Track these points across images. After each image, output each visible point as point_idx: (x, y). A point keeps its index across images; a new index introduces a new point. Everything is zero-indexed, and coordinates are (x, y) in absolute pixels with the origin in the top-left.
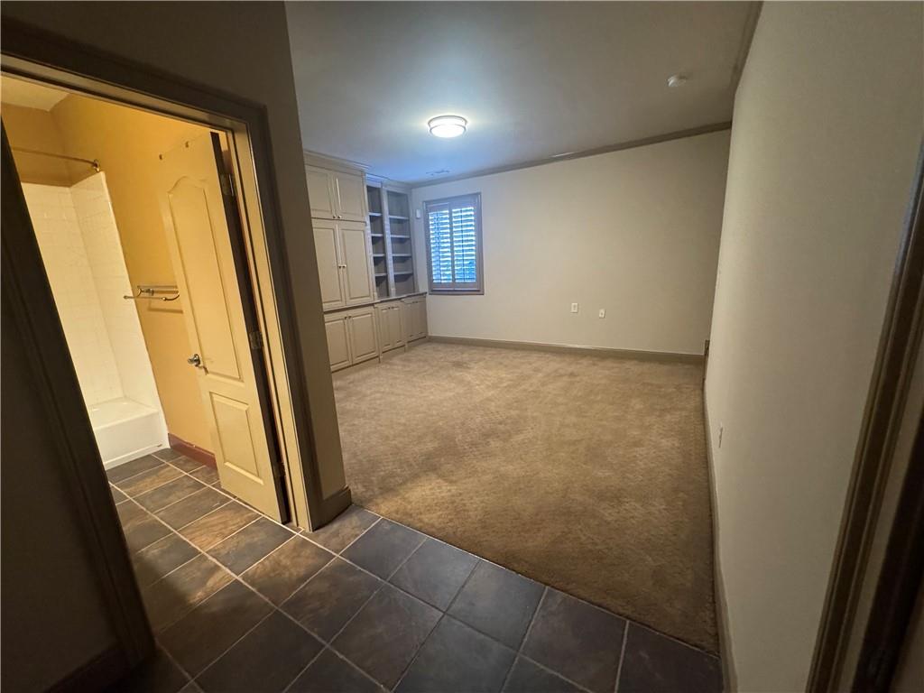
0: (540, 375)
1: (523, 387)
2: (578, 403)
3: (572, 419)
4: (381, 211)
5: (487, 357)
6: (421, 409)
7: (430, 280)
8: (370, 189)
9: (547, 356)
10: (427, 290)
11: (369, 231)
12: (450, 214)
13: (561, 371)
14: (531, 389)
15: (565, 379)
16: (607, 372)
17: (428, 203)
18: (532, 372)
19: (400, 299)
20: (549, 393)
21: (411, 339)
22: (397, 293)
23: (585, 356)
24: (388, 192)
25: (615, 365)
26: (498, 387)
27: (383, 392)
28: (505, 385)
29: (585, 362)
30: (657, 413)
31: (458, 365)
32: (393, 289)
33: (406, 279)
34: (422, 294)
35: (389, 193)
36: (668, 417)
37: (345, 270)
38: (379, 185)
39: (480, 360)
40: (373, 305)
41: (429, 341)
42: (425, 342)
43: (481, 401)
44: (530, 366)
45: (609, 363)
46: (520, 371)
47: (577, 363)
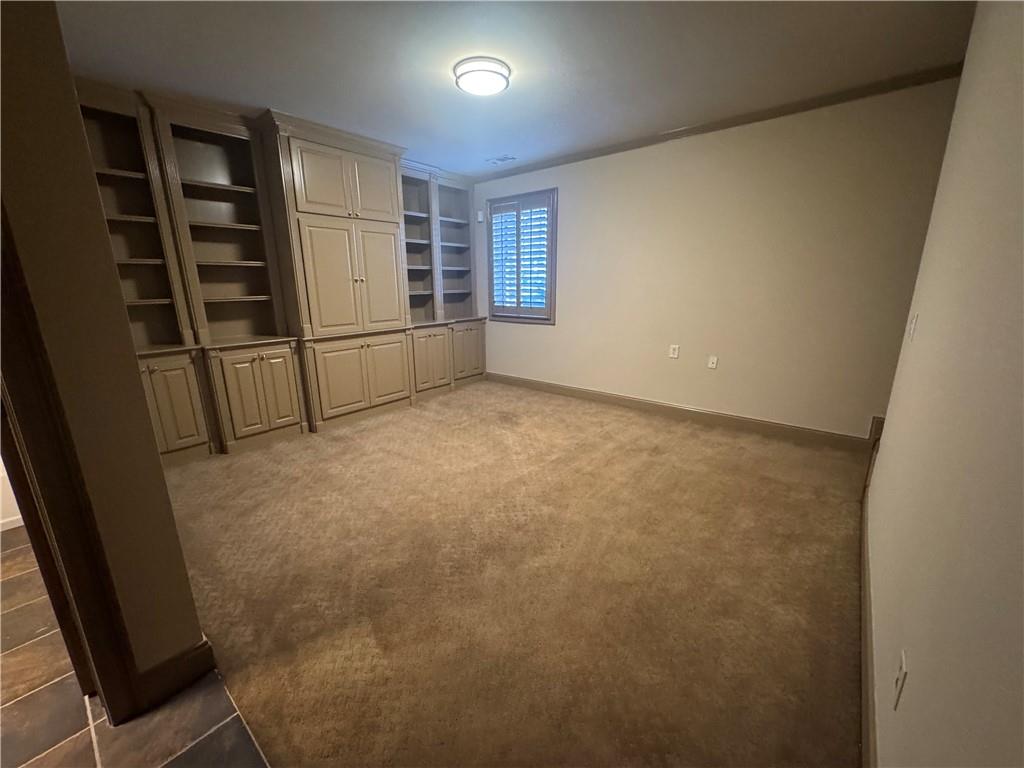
0: (610, 445)
1: (576, 464)
2: (649, 505)
3: (631, 535)
4: (428, 211)
5: (548, 409)
6: (421, 486)
7: (491, 302)
8: (406, 180)
9: (631, 414)
10: (487, 314)
11: (403, 237)
12: (518, 217)
13: (643, 443)
14: (589, 469)
15: (645, 456)
16: (709, 452)
17: (492, 201)
18: (598, 440)
19: (446, 325)
20: (612, 479)
21: (460, 375)
22: (446, 318)
23: (684, 421)
24: (440, 186)
25: (724, 440)
26: (543, 461)
27: (389, 452)
28: (554, 457)
29: (681, 430)
30: (777, 542)
31: (507, 418)
32: (440, 311)
33: (460, 299)
34: (481, 320)
35: (441, 188)
36: (795, 553)
37: (364, 285)
38: (425, 177)
39: (536, 413)
40: (404, 331)
41: (487, 380)
42: (480, 380)
43: (509, 482)
44: (599, 430)
45: (715, 436)
46: (583, 435)
47: (669, 432)
